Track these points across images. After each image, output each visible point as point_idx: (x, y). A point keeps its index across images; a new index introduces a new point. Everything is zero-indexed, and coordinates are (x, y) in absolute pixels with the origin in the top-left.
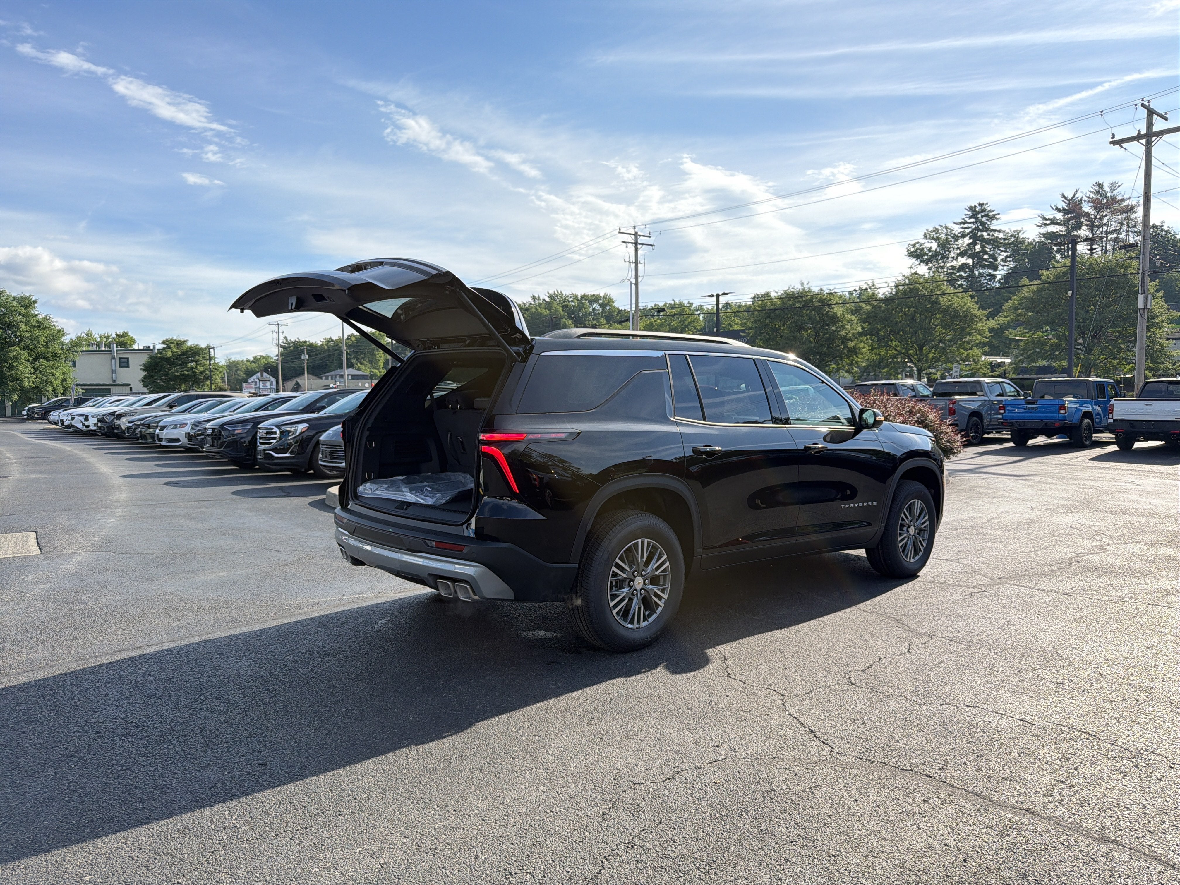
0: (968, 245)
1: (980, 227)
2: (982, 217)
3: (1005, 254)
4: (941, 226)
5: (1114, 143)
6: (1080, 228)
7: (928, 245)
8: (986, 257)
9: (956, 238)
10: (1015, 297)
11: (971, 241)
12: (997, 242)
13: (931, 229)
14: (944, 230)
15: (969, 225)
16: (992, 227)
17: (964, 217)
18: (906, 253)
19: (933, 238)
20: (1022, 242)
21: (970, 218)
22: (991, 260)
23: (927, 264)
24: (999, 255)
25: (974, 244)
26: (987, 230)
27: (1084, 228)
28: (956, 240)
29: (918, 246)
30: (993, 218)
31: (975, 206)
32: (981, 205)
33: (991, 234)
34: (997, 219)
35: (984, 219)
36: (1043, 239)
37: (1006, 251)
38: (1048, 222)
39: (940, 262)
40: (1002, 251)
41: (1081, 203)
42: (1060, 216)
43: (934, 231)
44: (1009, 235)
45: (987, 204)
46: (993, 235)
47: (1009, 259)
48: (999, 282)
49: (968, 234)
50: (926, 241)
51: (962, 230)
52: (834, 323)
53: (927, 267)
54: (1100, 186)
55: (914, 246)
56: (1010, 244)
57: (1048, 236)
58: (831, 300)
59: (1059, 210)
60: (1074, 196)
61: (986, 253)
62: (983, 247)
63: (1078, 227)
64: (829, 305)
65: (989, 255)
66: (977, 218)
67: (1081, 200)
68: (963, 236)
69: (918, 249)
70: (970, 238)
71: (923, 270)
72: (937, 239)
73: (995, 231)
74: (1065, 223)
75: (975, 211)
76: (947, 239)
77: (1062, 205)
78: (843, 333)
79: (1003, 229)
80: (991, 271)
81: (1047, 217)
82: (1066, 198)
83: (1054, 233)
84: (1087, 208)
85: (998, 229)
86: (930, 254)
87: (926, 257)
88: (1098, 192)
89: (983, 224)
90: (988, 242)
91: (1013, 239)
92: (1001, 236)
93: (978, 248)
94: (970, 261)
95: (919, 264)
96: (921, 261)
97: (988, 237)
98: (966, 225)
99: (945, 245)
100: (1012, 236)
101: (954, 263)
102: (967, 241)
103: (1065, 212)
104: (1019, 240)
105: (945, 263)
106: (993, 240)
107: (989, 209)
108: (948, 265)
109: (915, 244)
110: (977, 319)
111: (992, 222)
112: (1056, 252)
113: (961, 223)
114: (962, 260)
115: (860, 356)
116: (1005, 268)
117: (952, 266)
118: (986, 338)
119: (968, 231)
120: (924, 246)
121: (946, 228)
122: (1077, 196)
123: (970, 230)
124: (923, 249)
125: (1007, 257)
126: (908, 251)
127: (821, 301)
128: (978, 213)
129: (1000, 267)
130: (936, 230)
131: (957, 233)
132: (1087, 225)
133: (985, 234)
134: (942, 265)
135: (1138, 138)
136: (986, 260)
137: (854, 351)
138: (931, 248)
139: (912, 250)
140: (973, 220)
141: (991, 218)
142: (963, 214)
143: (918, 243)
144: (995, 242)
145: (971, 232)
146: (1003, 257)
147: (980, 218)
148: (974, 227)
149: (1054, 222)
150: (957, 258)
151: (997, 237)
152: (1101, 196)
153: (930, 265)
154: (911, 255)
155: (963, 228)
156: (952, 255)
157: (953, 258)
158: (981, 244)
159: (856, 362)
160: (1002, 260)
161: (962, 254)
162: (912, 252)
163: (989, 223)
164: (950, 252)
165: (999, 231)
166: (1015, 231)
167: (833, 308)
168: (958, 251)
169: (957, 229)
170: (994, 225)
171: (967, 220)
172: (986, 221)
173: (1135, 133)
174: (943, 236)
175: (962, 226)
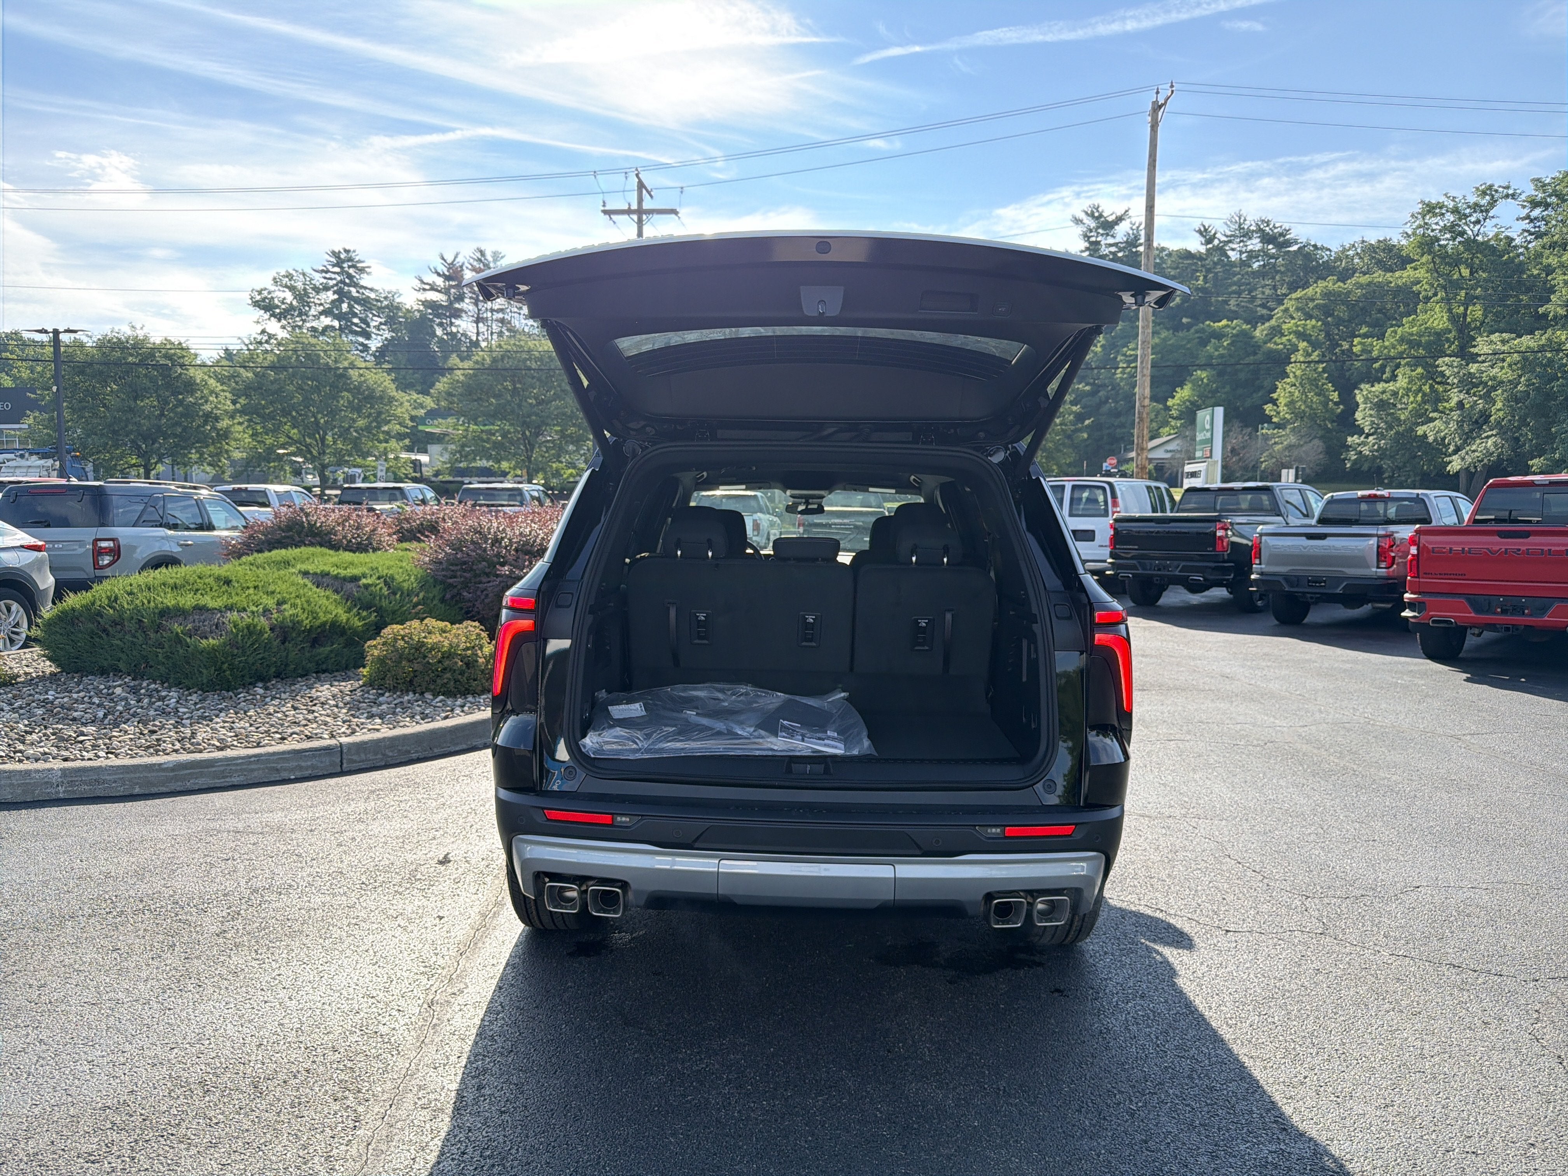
0: (333, 302)
1: (347, 281)
2: (349, 267)
3: (379, 320)
4: (297, 271)
5: (605, 212)
6: (463, 300)
7: (282, 295)
8: (356, 320)
9: (317, 290)
11: (336, 296)
12: (369, 303)
13: (283, 273)
14: (301, 276)
15: (333, 276)
16: (362, 283)
17: (326, 263)
18: (250, 302)
19: (286, 286)
20: (398, 308)
21: (334, 266)
22: (364, 326)
23: (279, 320)
24: (372, 320)
25: (340, 301)
26: (356, 285)
27: (467, 300)
28: (318, 293)
29: (265, 293)
30: (362, 270)
31: (340, 252)
32: (347, 251)
33: (361, 291)
34: (368, 274)
35: (351, 271)
36: (422, 308)
37: (379, 316)
38: (427, 287)
39: (298, 319)
40: (374, 315)
41: (463, 270)
42: (440, 282)
43: (287, 277)
44: (383, 295)
45: (354, 251)
46: (363, 294)
47: (383, 327)
48: (374, 355)
49: (332, 287)
50: (277, 288)
51: (325, 281)
52: (192, 392)
53: (280, 324)
54: (482, 253)
55: (260, 293)
56: (384, 308)
57: (427, 304)
58: (183, 357)
59: (439, 274)
60: (454, 260)
61: (355, 315)
62: (351, 307)
63: (460, 298)
64: (182, 366)
65: (360, 319)
66: (342, 268)
67: (461, 267)
68: (326, 288)
69: (266, 298)
70: (335, 293)
71: (274, 326)
72: (292, 289)
73: (366, 288)
74: (446, 291)
75: (339, 258)
76: (305, 289)
77: (442, 269)
78: (207, 407)
79: (376, 288)
80: (361, 339)
81: (425, 281)
82: (445, 261)
83: (434, 302)
84: (469, 276)
85: (369, 286)
86: (283, 307)
87: (278, 311)
88: (479, 260)
89: (350, 277)
90: (357, 301)
91: (386, 303)
92: (373, 295)
93: (345, 306)
94: (336, 324)
95: (269, 319)
96: (271, 315)
97: (357, 295)
98: (328, 276)
99: (302, 297)
100: (386, 298)
101: (315, 324)
102: (331, 296)
103: (447, 278)
104: (395, 304)
105: (304, 321)
106: (363, 299)
107: (357, 259)
108: (308, 325)
109: (262, 290)
110: (396, 403)
111: (362, 276)
112: (438, 325)
113: (322, 271)
114: (326, 321)
115: (233, 443)
116: (379, 338)
117: (312, 327)
118: (407, 428)
119: (331, 283)
120: (274, 296)
121: (304, 274)
122: (457, 260)
123: (334, 282)
124: (273, 298)
125: (381, 323)
126: (252, 298)
127: (167, 356)
128: (343, 261)
129: (373, 335)
130: (289, 276)
131: (318, 284)
132: (471, 298)
133: (353, 290)
134: (300, 323)
135: (629, 212)
136: (356, 325)
137: (225, 435)
138: (284, 299)
139: (258, 298)
140: (337, 269)
141: (360, 270)
142: (324, 260)
143: (265, 289)
144: (365, 302)
145: (336, 285)
146: (377, 324)
147: (346, 269)
148: (339, 278)
149: (433, 288)
150: (319, 318)
151: (369, 297)
152: (484, 265)
153: (284, 322)
154: (256, 304)
155: (325, 278)
156: (313, 312)
157: (314, 316)
158: (349, 304)
159: (227, 451)
160: (375, 327)
161: (326, 313)
162: (257, 301)
163: (358, 277)
164: (310, 307)
165: (371, 290)
166: (389, 293)
167: (187, 370)
168: (321, 308)
169: (318, 279)
170: (365, 281)
171: (330, 268)
172: (354, 274)
173: (626, 207)
174: (299, 285)
175: (324, 275)
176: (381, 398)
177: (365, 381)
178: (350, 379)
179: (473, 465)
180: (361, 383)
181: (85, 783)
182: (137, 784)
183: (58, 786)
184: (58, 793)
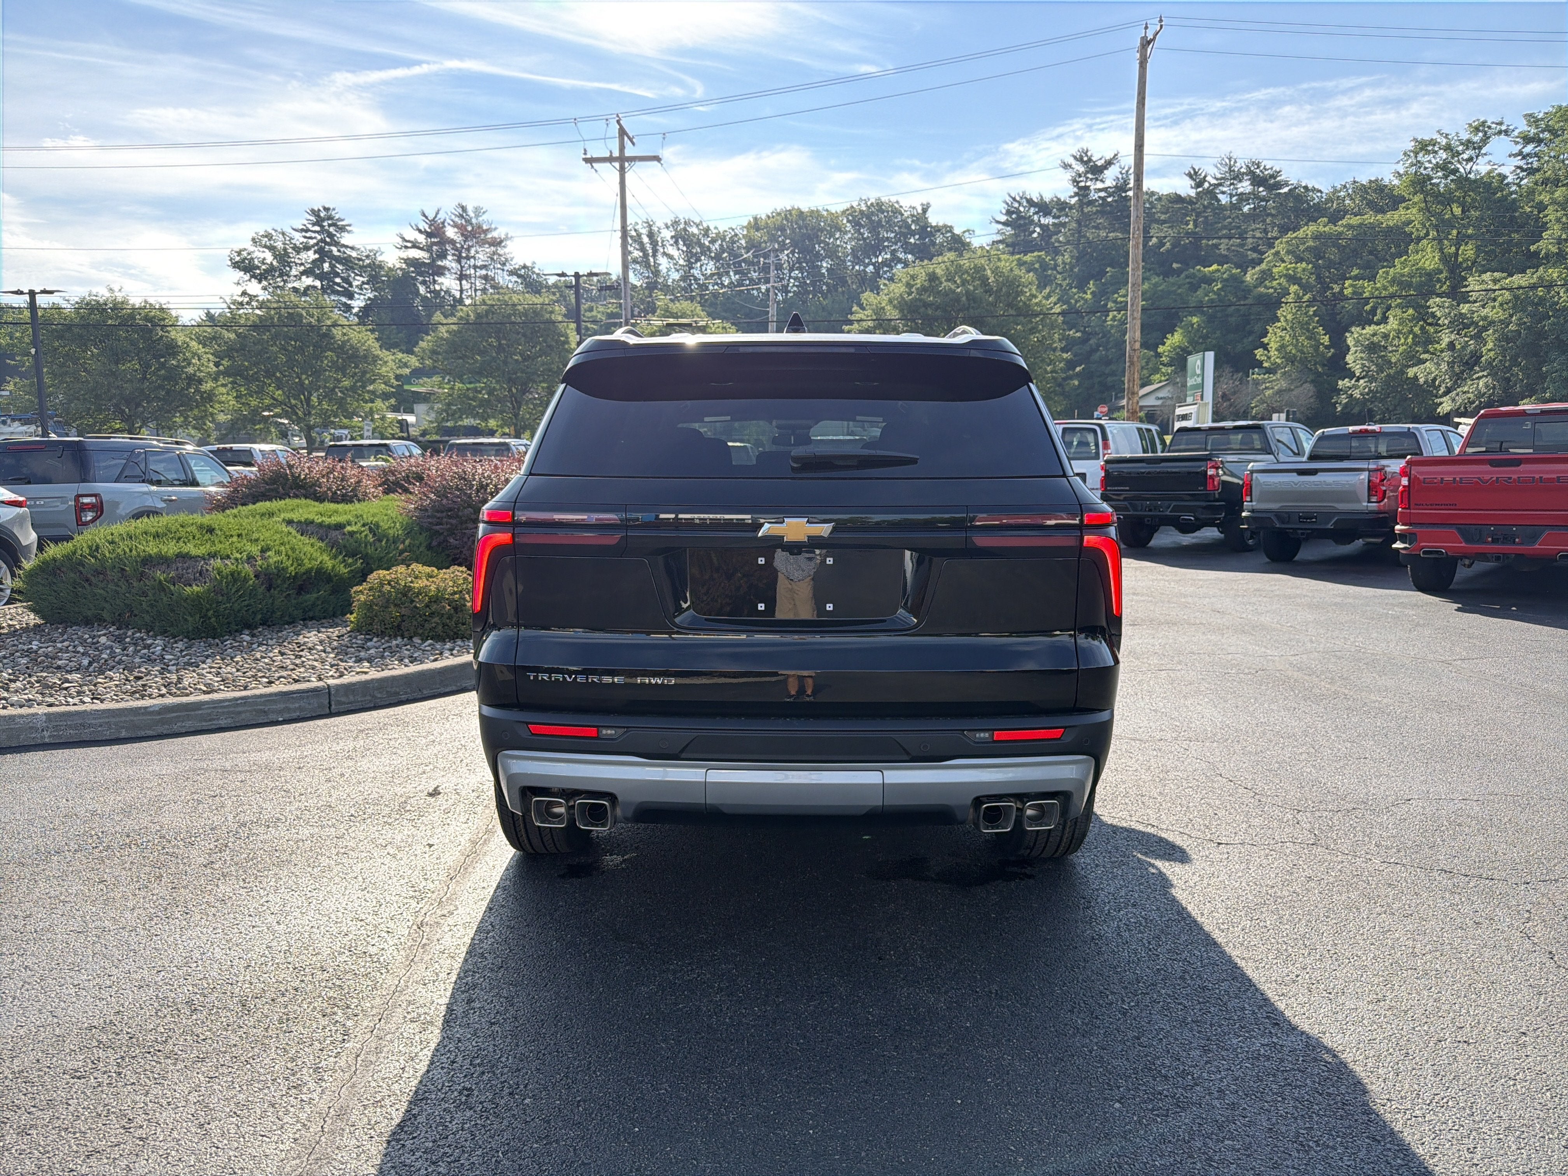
0: (314, 261)
1: (328, 240)
2: (330, 225)
3: (361, 279)
4: (276, 231)
5: (587, 160)
6: (445, 258)
7: (262, 256)
8: (338, 280)
9: (297, 250)
10: (429, 338)
11: (317, 256)
12: (351, 262)
13: (262, 233)
14: (281, 236)
15: (313, 235)
16: (343, 241)
17: (306, 222)
18: (229, 263)
19: (265, 246)
20: (380, 267)
21: (314, 225)
22: (346, 286)
23: (260, 282)
24: (354, 279)
25: (321, 260)
26: (337, 244)
27: (450, 258)
28: (298, 253)
29: (245, 254)
30: (342, 229)
31: (319, 210)
32: (327, 209)
33: (342, 250)
34: (349, 232)
35: (332, 229)
36: (404, 266)
37: (361, 276)
38: (409, 245)
39: (279, 279)
40: (357, 275)
41: (444, 226)
42: (421, 239)
43: (266, 236)
44: (364, 254)
45: (334, 209)
46: (345, 253)
47: (366, 286)
48: (356, 315)
49: (313, 246)
50: (256, 249)
51: (305, 240)
52: (174, 355)
53: (260, 286)
54: (464, 209)
55: (239, 253)
56: (366, 267)
57: (409, 262)
58: (164, 319)
59: (420, 231)
60: (436, 217)
61: (337, 275)
62: (332, 266)
63: (443, 255)
64: (163, 327)
65: (342, 278)
66: (322, 227)
67: (443, 223)
68: (307, 248)
69: (246, 259)
70: (315, 252)
71: (255, 288)
72: (271, 248)
73: (347, 247)
74: (428, 249)
75: (319, 216)
76: (285, 249)
77: (424, 226)
78: (190, 370)
79: (358, 247)
80: (344, 299)
81: (407, 239)
82: (426, 217)
83: (417, 259)
84: (451, 232)
85: (350, 245)
86: (264, 267)
87: (258, 271)
88: (461, 216)
89: (331, 236)
90: (338, 260)
91: (368, 261)
92: (354, 254)
93: (326, 266)
94: (318, 283)
95: (250, 280)
96: (252, 277)
97: (338, 254)
98: (308, 235)
99: (283, 257)
100: (368, 257)
101: (296, 284)
102: (311, 255)
103: (429, 235)
104: (377, 263)
105: (285, 281)
106: (344, 258)
107: (337, 217)
108: (290, 285)
109: (241, 251)
110: (380, 362)
111: (343, 234)
112: (421, 283)
113: (302, 230)
114: (308, 281)
115: (217, 406)
116: (362, 297)
117: (294, 288)
118: (393, 387)
119: (312, 242)
120: (254, 256)
121: (283, 234)
122: (439, 216)
123: (315, 241)
124: (252, 259)
125: (363, 283)
126: (231, 260)
127: (147, 318)
128: (323, 220)
129: (356, 296)
130: (269, 236)
131: (298, 243)
132: (453, 255)
133: (334, 249)
134: (282, 284)
135: (610, 159)
136: (338, 285)
137: (209, 397)
138: (264, 259)
139: (237, 259)
140: (317, 228)
141: (340, 229)
142: (303, 218)
143: (245, 249)
144: (347, 261)
145: (317, 244)
146: (359, 283)
147: (327, 228)
148: (319, 237)
149: (415, 245)
150: (300, 279)
151: (350, 256)
152: (466, 221)
153: (264, 283)
154: (236, 265)
155: (305, 237)
156: (294, 272)
157: (295, 276)
158: (330, 263)
159: (212, 414)
160: (357, 286)
161: (307, 273)
162: (237, 262)
163: (338, 235)
164: (291, 268)
165: (352, 248)
166: (370, 251)
167: (168, 332)
168: (302, 268)
169: (299, 238)
170: (346, 239)
171: (310, 227)
172: (334, 233)
174: (279, 245)
175: (304, 234)
176: (365, 357)
177: (348, 340)
178: (333, 338)
179: (460, 423)
180: (344, 343)
181: (70, 727)
182: (123, 727)
183: (43, 730)
184: (43, 737)
